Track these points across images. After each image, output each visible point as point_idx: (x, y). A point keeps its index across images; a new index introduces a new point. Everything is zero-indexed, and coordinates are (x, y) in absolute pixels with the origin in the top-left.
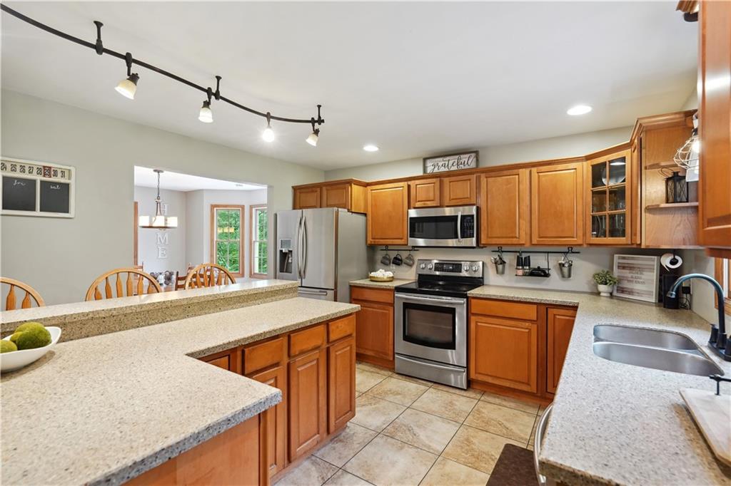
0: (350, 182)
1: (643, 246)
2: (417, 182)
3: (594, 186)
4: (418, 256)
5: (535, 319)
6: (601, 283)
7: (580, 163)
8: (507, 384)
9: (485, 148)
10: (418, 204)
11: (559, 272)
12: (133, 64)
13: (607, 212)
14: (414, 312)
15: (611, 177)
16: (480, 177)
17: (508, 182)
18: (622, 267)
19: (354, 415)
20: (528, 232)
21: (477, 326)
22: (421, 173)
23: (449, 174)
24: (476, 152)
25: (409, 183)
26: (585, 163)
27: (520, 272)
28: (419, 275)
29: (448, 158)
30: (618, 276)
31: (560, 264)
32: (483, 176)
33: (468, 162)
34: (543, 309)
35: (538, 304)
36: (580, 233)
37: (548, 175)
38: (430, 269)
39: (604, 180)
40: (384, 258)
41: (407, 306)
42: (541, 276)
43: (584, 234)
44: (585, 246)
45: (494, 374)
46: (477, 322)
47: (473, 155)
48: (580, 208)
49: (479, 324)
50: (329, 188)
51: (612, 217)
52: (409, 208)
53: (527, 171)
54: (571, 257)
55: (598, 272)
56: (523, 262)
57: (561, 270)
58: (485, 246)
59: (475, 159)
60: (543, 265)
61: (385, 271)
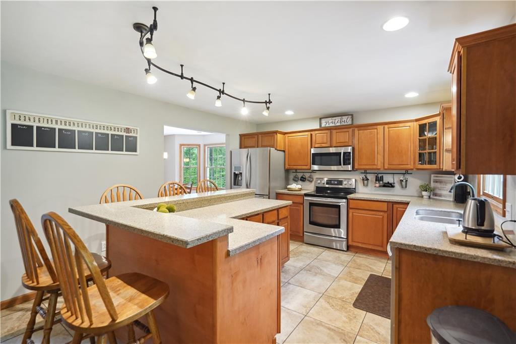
0: (276, 132)
1: (444, 170)
2: (317, 132)
3: (420, 136)
4: (315, 176)
5: (386, 210)
6: (424, 191)
7: (413, 123)
8: (370, 247)
9: (357, 112)
10: (317, 146)
11: (400, 185)
12: (194, 83)
13: (427, 151)
14: (316, 208)
15: (429, 131)
16: (354, 130)
17: (371, 133)
18: (436, 181)
19: (289, 260)
20: (383, 162)
21: (353, 215)
22: (318, 127)
23: (336, 128)
24: (352, 115)
25: (312, 133)
26: (415, 123)
27: (377, 185)
28: (317, 187)
29: (334, 118)
30: (434, 187)
31: (401, 180)
32: (356, 129)
33: (347, 121)
34: (391, 205)
35: (388, 202)
36: (412, 163)
37: (394, 129)
38: (324, 184)
39: (426, 133)
40: (295, 177)
41: (312, 204)
42: (389, 187)
43: (414, 163)
44: (415, 170)
45: (362, 242)
46: (353, 213)
47: (350, 116)
48: (412, 149)
49: (354, 214)
50: (263, 135)
51: (430, 153)
52: (311, 147)
53: (382, 127)
54: (407, 176)
55: (422, 184)
56: (379, 179)
57: (401, 183)
58: (357, 170)
59: (351, 119)
60: (391, 181)
61: (297, 185)
